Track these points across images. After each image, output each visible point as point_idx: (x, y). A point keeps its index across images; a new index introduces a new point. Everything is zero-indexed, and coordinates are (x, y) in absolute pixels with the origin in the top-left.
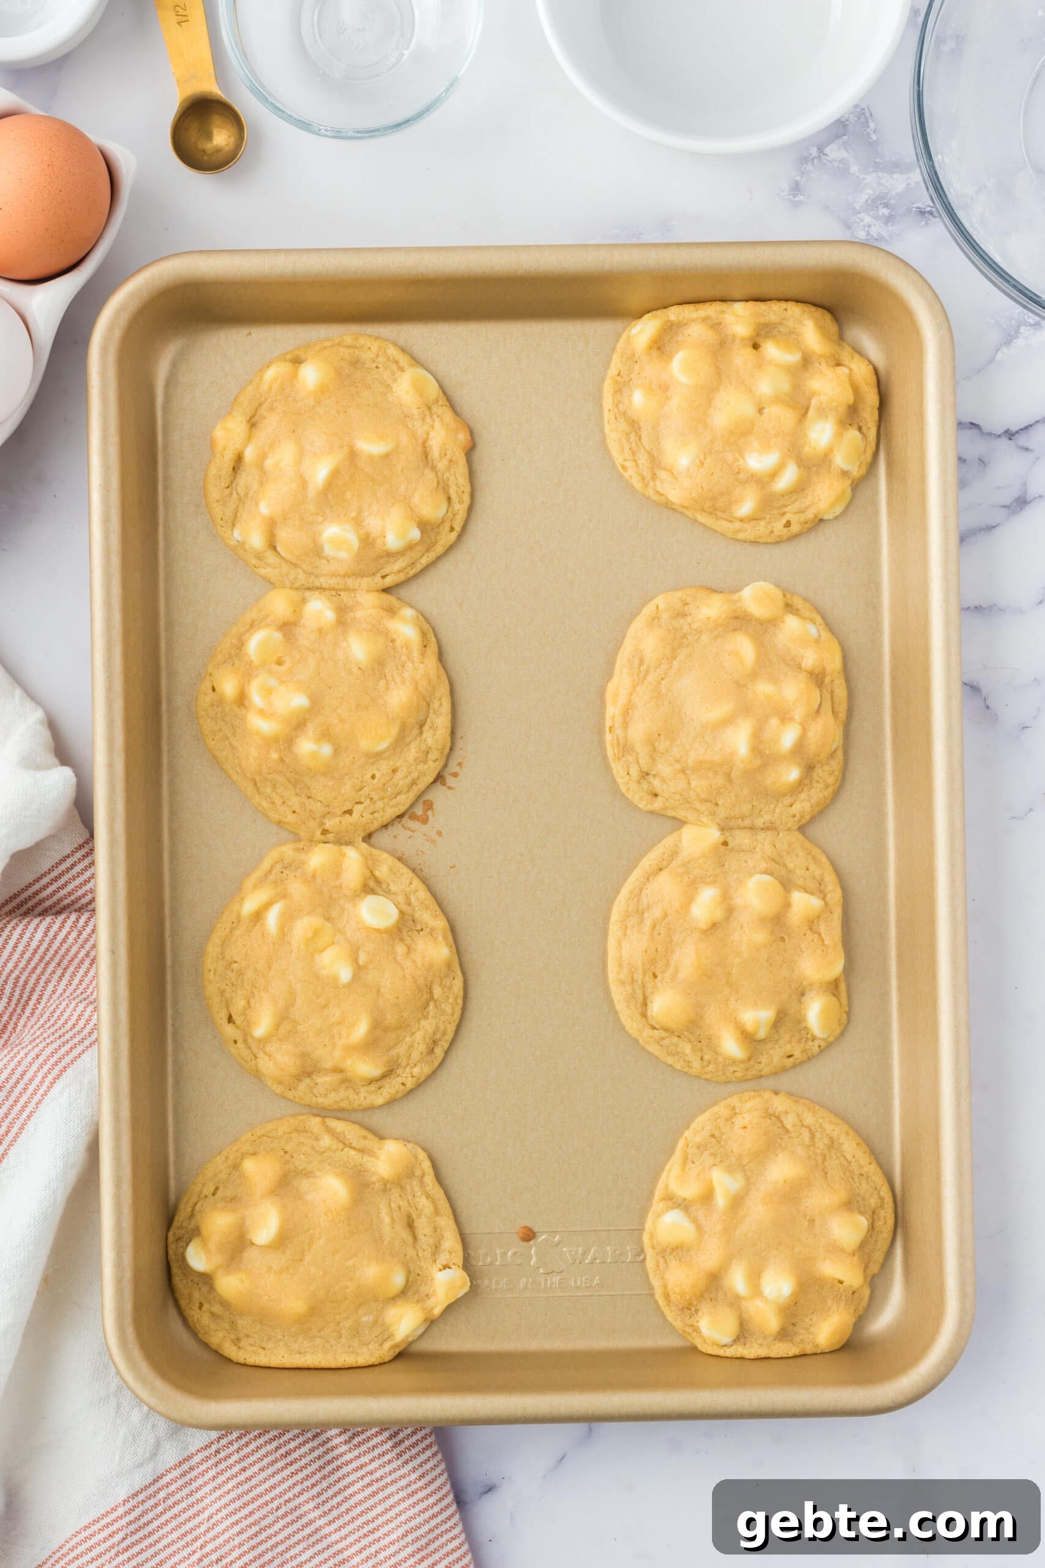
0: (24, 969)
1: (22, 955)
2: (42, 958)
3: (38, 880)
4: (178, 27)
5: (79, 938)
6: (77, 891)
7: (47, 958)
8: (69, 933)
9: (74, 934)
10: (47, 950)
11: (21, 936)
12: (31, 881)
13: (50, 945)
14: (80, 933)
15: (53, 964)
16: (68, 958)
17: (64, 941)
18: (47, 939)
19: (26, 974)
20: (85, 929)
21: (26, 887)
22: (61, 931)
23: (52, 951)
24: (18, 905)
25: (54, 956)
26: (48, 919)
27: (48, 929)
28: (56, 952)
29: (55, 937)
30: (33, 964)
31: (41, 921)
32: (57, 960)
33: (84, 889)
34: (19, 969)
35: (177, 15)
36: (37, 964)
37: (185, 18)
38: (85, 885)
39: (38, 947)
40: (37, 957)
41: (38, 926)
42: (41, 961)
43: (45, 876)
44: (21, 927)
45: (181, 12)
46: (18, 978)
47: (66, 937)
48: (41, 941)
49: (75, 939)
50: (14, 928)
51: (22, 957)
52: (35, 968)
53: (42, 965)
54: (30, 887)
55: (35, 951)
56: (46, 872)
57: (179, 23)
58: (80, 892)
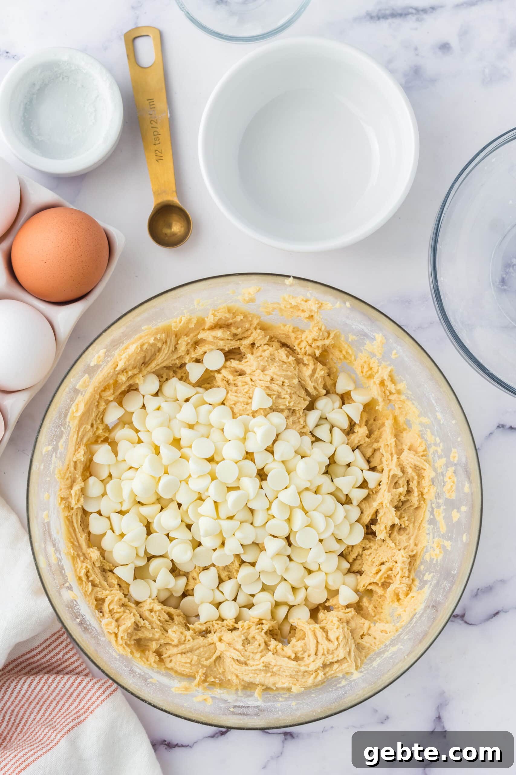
0: (17, 706)
1: (16, 697)
2: (28, 700)
3: (29, 652)
4: (157, 162)
5: (49, 690)
6: (51, 660)
7: (31, 700)
8: (43, 686)
9: (46, 687)
10: (31, 695)
11: (16, 686)
12: (25, 653)
13: (32, 693)
14: (49, 687)
15: (34, 703)
16: (43, 700)
17: (40, 691)
18: (30, 690)
19: (18, 708)
20: (52, 685)
21: (22, 655)
22: (38, 685)
23: (33, 696)
24: (16, 665)
25: (35, 698)
26: (32, 678)
27: (31, 683)
28: (36, 696)
29: (35, 688)
30: (22, 703)
31: (27, 679)
32: (36, 700)
33: (56, 658)
34: (14, 705)
35: (156, 156)
36: (25, 703)
37: (161, 158)
38: (56, 656)
39: (25, 694)
40: (25, 699)
41: (25, 681)
42: (27, 701)
43: (33, 651)
44: (16, 681)
45: (159, 154)
46: (13, 711)
47: (42, 689)
48: (27, 691)
49: (46, 690)
50: (12, 682)
51: (16, 699)
52: (24, 705)
53: (28, 703)
54: (24, 656)
55: (24, 696)
56: (34, 649)
57: (157, 160)
58: (54, 660)
